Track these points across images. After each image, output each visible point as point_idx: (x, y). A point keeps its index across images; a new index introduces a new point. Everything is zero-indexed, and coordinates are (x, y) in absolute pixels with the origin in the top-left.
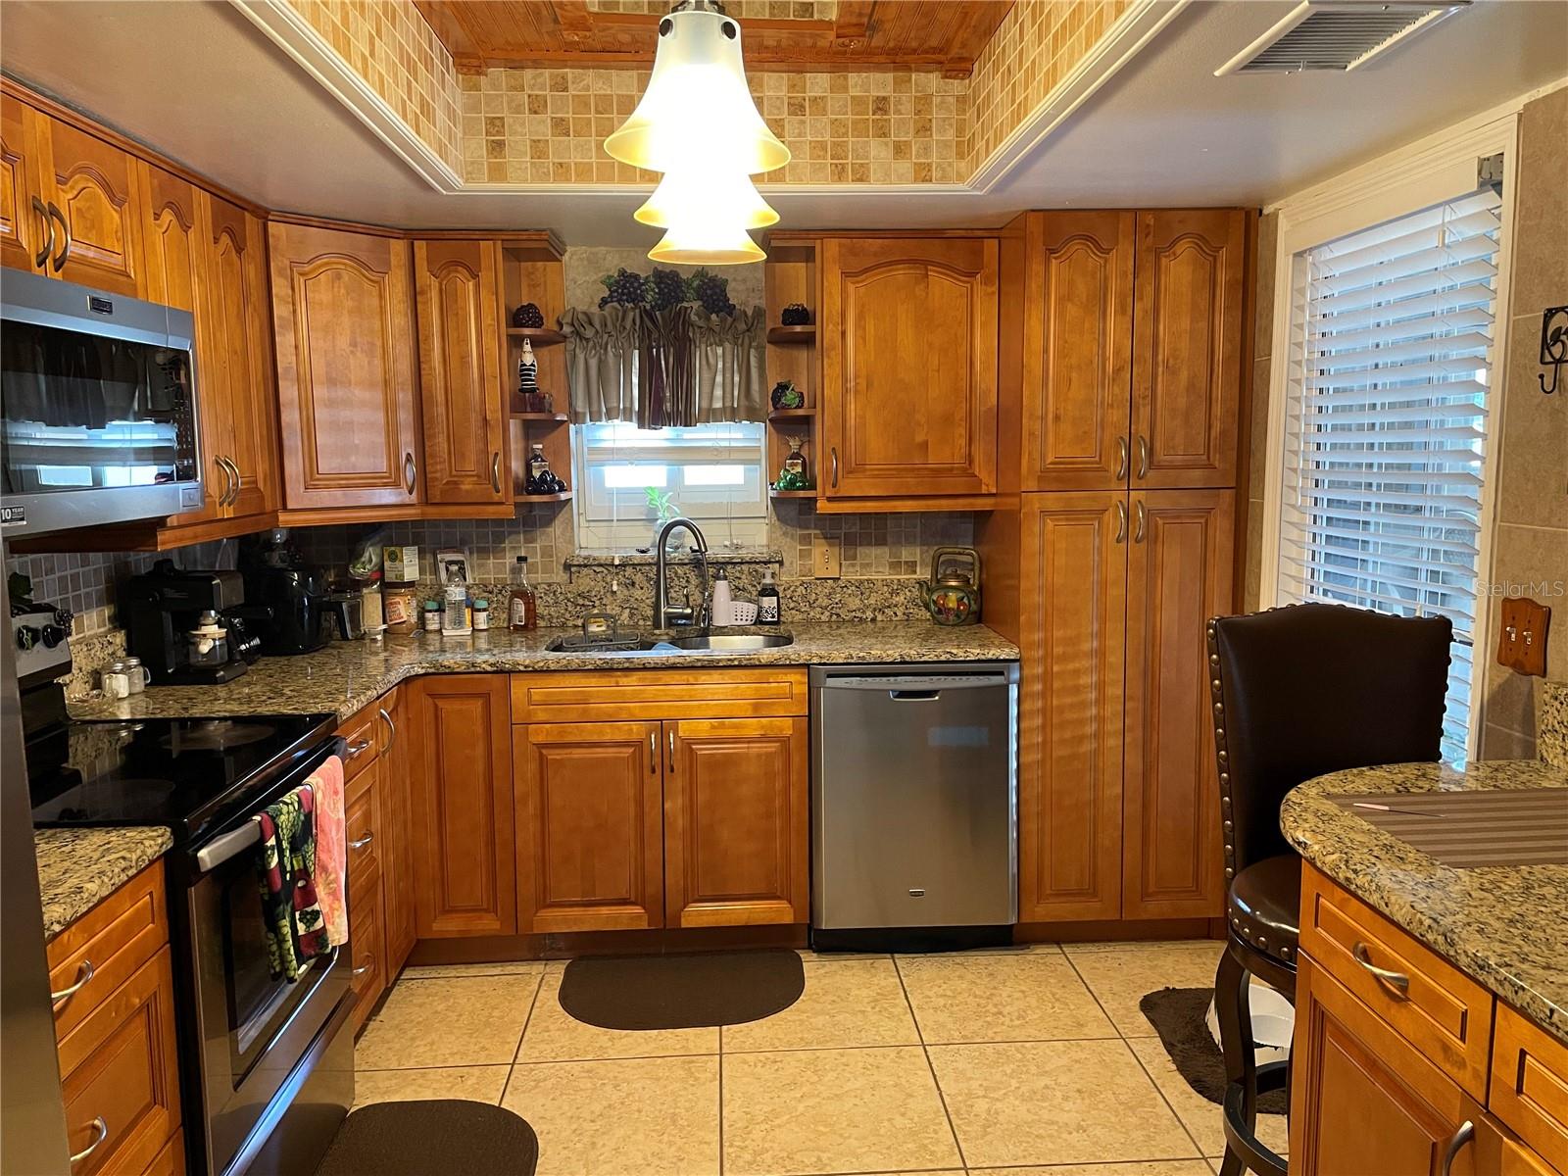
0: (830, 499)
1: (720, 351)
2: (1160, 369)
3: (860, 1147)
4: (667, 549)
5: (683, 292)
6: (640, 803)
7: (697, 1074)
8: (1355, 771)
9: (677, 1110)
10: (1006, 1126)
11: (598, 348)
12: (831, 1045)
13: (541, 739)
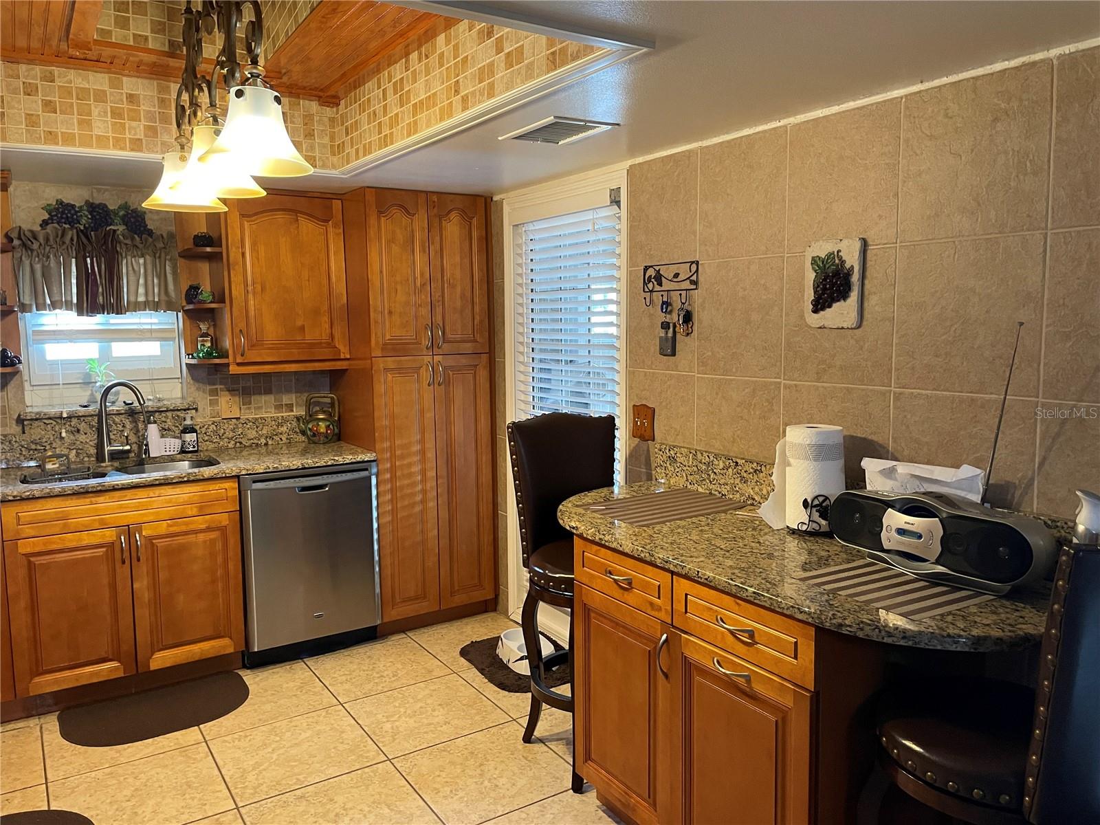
0: (239, 364)
1: (141, 261)
2: (446, 285)
3: (322, 767)
4: (107, 404)
5: (111, 218)
6: (113, 586)
7: (193, 756)
8: (583, 494)
9: (189, 779)
10: (405, 733)
11: (41, 257)
12: (280, 718)
13: (29, 550)
